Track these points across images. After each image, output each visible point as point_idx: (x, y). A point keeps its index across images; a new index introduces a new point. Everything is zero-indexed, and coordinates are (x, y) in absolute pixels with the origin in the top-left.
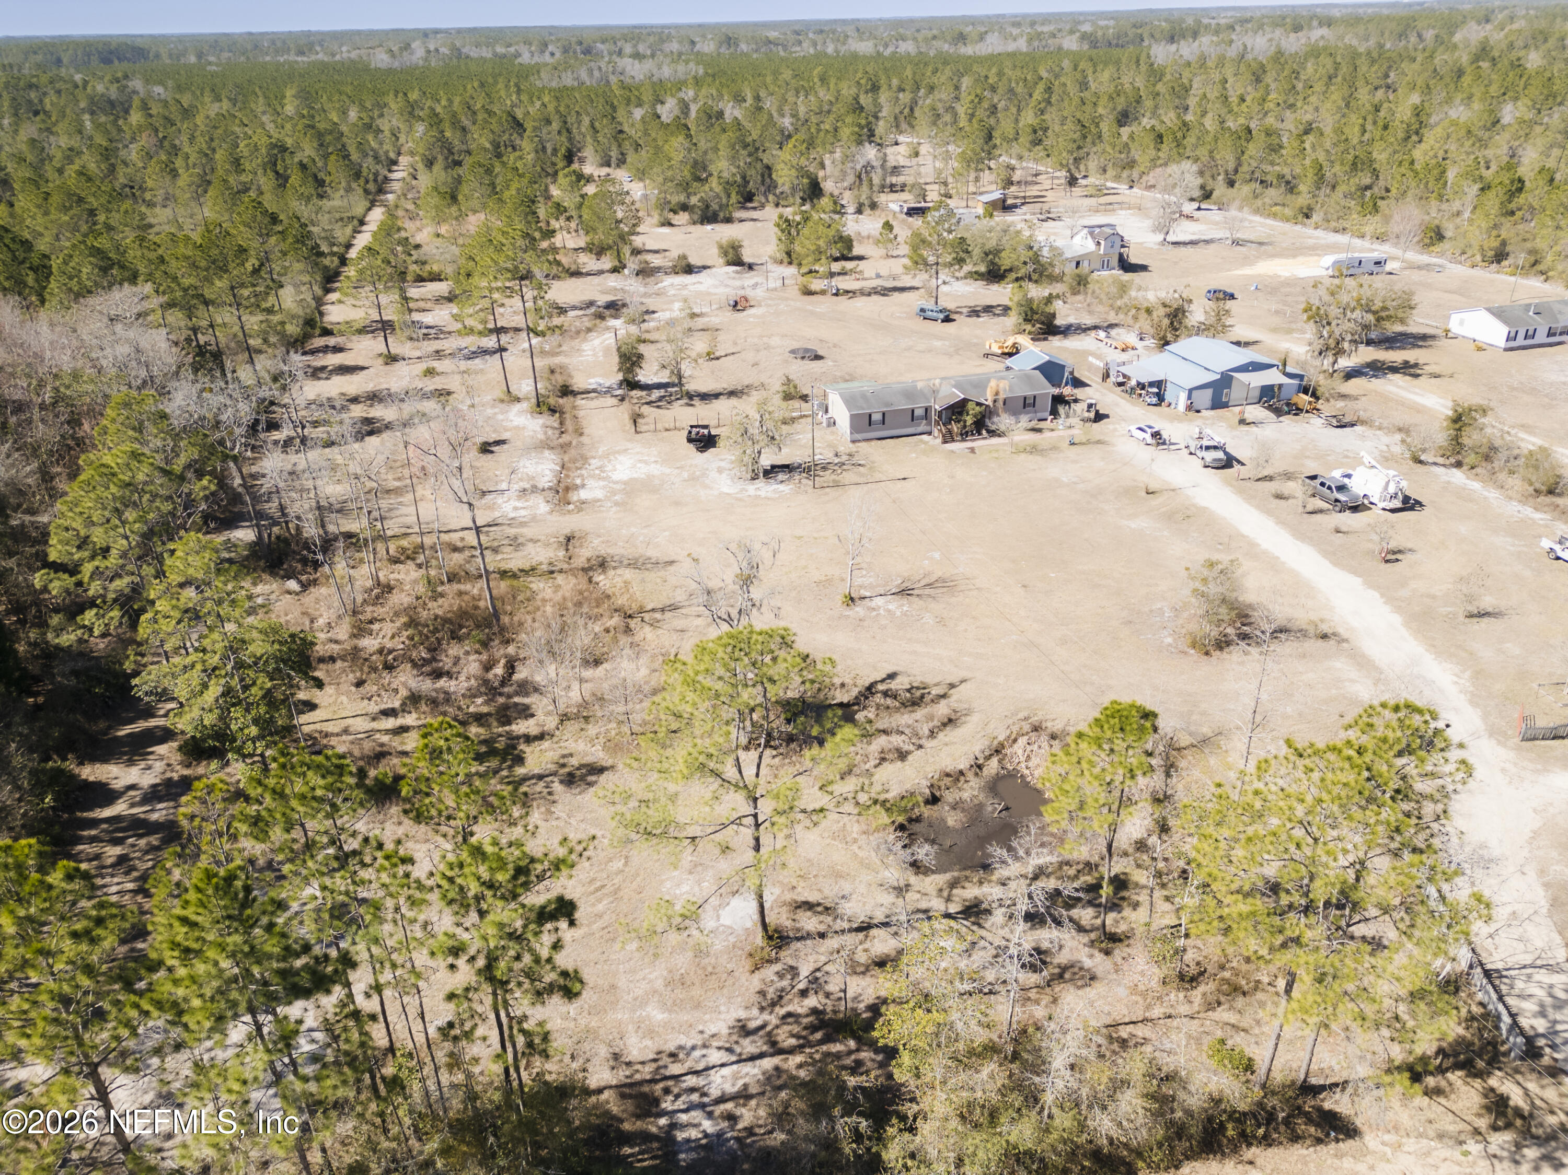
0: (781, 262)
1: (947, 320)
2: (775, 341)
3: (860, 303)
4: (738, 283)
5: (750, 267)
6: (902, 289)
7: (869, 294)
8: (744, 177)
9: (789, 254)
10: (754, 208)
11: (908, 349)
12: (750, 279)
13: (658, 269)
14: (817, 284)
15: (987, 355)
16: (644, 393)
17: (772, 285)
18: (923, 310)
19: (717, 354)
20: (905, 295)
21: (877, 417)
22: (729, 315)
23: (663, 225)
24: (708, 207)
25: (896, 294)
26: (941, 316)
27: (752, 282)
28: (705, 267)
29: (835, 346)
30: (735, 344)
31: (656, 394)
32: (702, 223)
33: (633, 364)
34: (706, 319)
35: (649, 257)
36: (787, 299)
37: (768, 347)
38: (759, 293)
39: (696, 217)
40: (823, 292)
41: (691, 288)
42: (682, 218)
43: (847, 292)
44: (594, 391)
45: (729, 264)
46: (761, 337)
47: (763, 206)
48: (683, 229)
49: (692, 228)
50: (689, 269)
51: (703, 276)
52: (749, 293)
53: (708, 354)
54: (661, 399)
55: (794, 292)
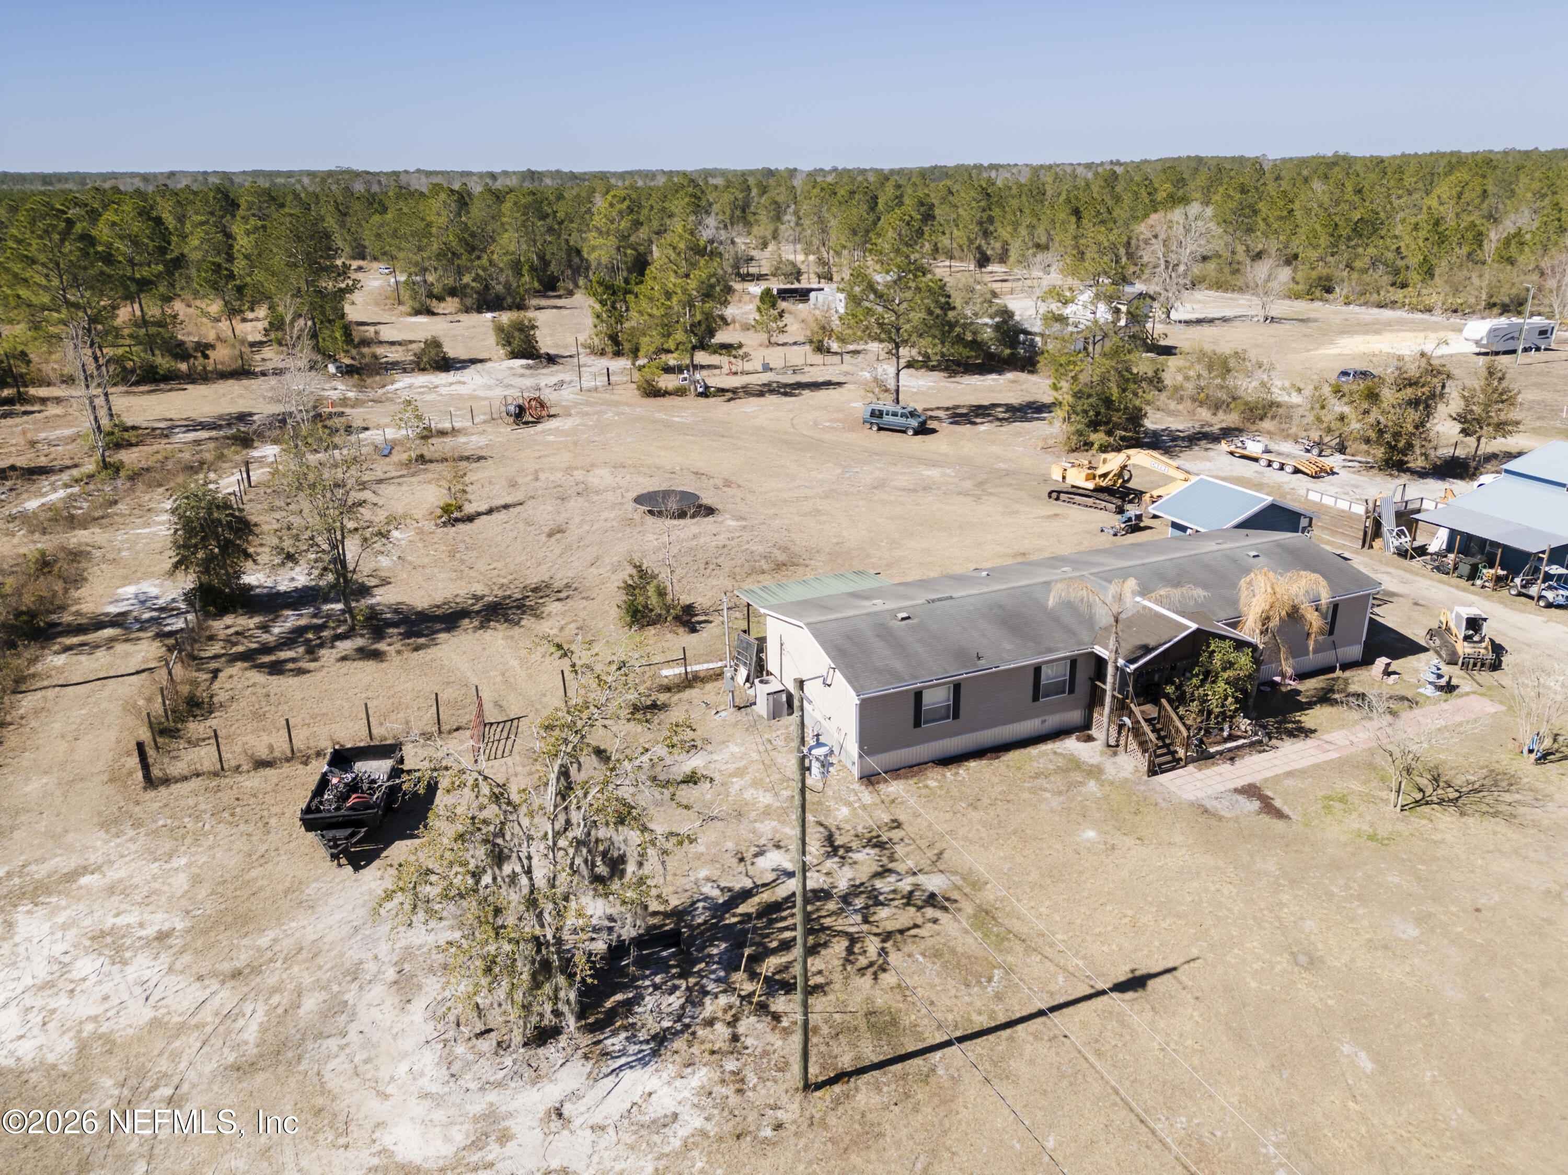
0: (603, 353)
1: (923, 430)
2: (601, 477)
3: (750, 405)
4: (529, 382)
5: (551, 360)
6: (815, 386)
7: (761, 394)
8: (542, 258)
9: (614, 339)
10: (559, 297)
11: (880, 485)
12: (547, 377)
13: (394, 366)
14: (668, 382)
15: (1056, 495)
16: (251, 622)
17: (587, 382)
18: (877, 414)
19: (469, 509)
20: (823, 395)
21: (936, 698)
22: (506, 432)
23: (417, 312)
24: (487, 287)
25: (806, 393)
26: (914, 423)
27: (554, 380)
28: (474, 361)
29: (728, 484)
30: (513, 485)
31: (290, 620)
32: (479, 310)
33: (227, 547)
34: (462, 439)
35: (380, 351)
36: (617, 404)
37: (584, 491)
38: (567, 395)
39: (469, 302)
40: (680, 392)
41: (443, 391)
42: (451, 304)
43: (721, 391)
44: (118, 621)
45: (514, 355)
46: (569, 470)
47: (571, 293)
48: (449, 318)
49: (464, 317)
50: (445, 364)
51: (468, 375)
52: (549, 396)
53: (446, 509)
54: (293, 638)
55: (629, 393)
